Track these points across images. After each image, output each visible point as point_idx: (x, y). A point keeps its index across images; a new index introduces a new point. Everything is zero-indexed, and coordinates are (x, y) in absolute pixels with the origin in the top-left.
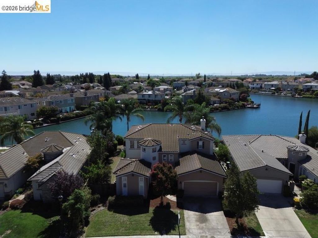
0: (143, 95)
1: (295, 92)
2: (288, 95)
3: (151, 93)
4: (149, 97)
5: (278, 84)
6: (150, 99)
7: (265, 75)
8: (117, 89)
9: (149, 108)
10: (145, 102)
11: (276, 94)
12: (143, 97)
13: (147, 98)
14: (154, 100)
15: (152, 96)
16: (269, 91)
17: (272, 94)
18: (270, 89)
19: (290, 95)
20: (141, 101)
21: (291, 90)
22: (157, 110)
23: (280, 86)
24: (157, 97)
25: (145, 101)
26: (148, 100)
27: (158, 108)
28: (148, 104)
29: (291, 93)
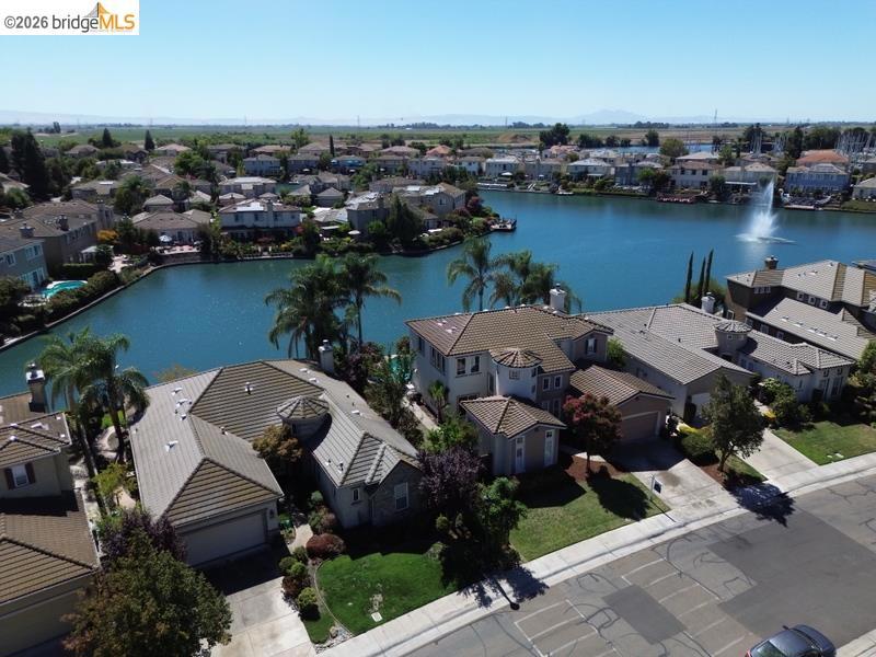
0: (238, 215)
1: (557, 182)
2: (542, 188)
3: (262, 209)
4: (257, 219)
5: (517, 162)
6: (259, 224)
7: (435, 127)
8: (100, 192)
9: (266, 250)
10: (246, 235)
11: (517, 188)
12: (237, 219)
13: (249, 222)
14: (272, 226)
15: (265, 215)
16: (500, 181)
17: (508, 187)
18: (500, 175)
19: (546, 189)
20: (235, 231)
21: (546, 177)
22: (291, 256)
23: (522, 168)
24: (279, 218)
25: (245, 232)
26: (255, 227)
27: (295, 248)
28: (260, 240)
29: (548, 185)
